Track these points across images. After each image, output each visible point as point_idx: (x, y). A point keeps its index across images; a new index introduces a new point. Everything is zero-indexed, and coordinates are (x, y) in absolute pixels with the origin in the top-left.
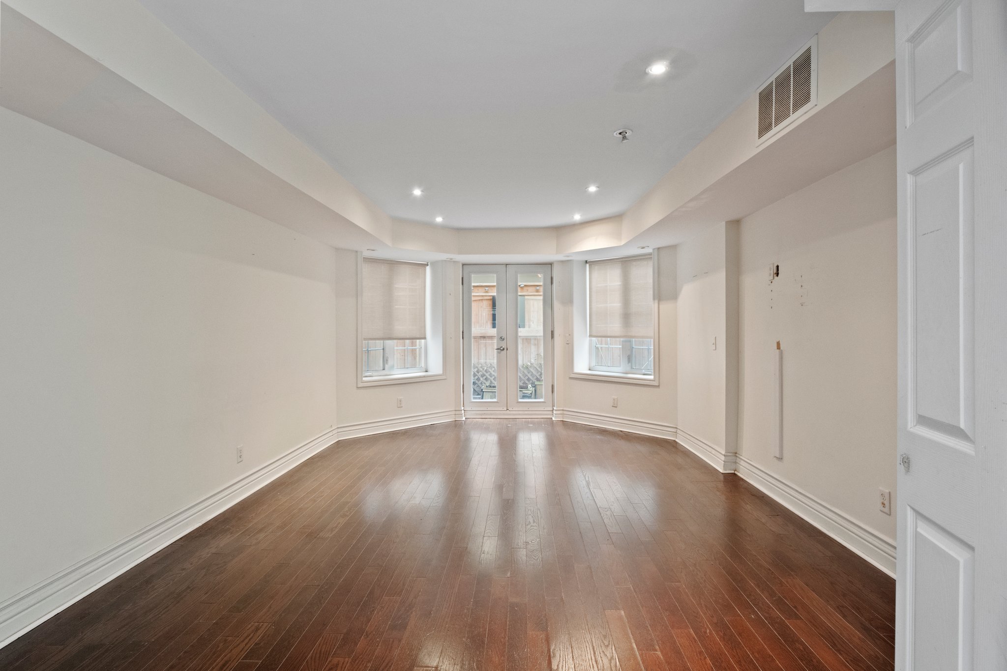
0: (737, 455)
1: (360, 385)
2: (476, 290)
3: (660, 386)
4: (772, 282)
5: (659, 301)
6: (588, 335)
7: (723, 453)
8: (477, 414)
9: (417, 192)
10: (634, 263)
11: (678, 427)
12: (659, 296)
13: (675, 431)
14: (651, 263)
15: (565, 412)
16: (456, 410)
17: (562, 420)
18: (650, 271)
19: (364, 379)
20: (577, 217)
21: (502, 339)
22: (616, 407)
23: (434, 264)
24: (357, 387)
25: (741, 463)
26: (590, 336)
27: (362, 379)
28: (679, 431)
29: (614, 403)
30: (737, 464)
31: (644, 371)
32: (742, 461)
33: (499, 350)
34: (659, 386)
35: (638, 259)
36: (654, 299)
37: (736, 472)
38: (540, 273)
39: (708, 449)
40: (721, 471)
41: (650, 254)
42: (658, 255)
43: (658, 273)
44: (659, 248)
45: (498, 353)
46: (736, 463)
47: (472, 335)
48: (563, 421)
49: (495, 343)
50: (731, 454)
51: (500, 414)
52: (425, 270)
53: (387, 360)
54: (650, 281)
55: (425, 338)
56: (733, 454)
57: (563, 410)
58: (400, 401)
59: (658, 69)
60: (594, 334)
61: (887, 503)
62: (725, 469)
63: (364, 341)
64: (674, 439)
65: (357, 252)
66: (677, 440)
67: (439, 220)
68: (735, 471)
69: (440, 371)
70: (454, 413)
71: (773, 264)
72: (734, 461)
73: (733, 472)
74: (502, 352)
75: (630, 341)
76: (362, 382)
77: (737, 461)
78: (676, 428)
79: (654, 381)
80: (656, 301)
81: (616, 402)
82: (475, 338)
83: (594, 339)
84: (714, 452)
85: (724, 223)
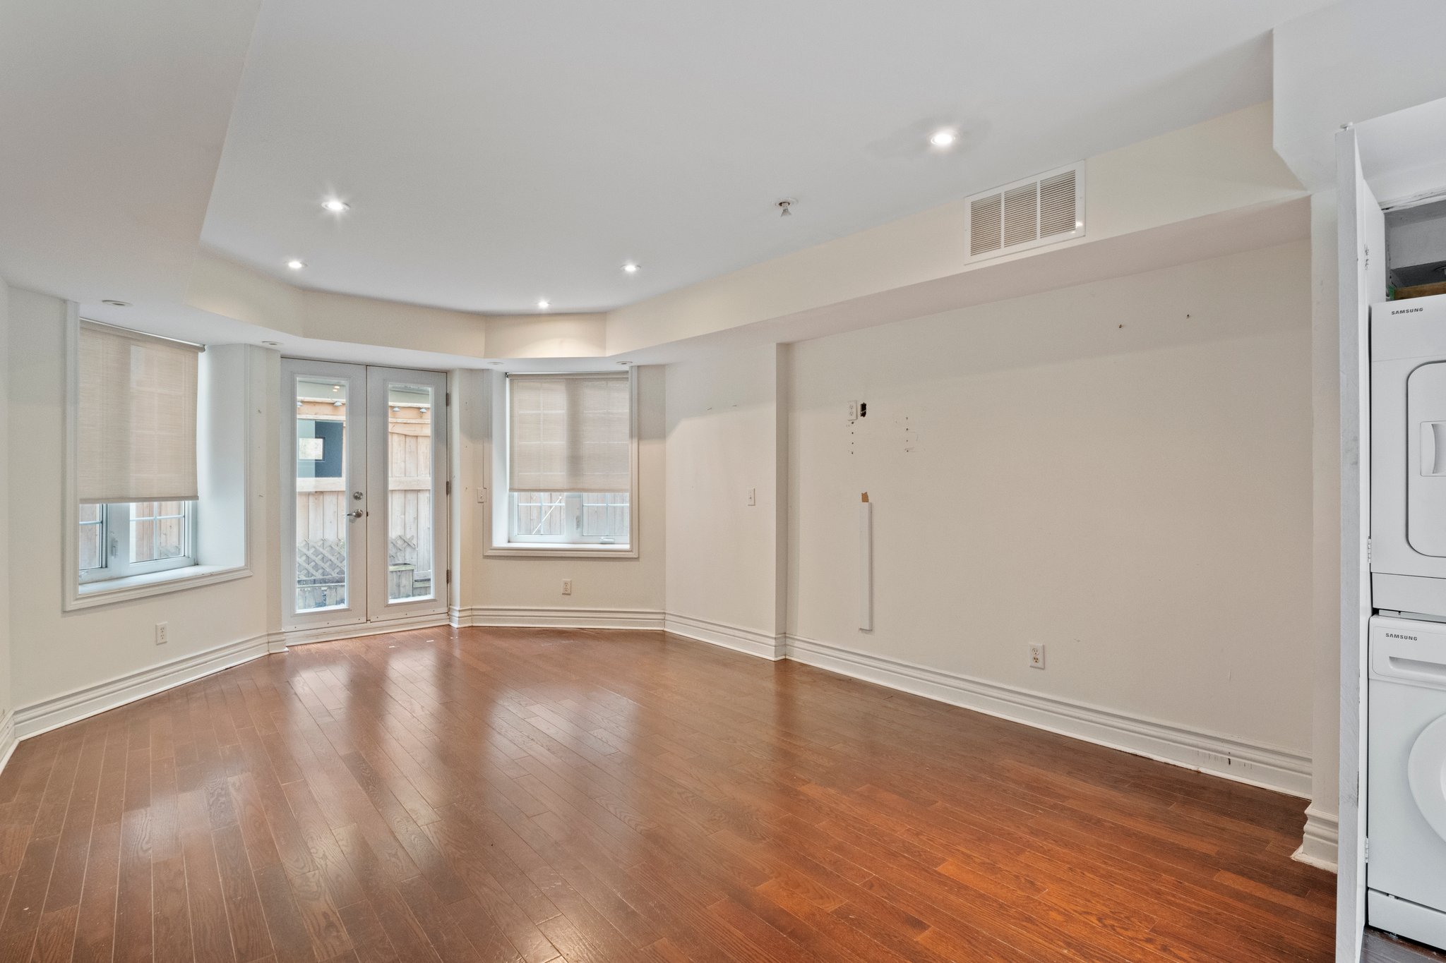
0: (787, 635)
1: (73, 604)
2: (306, 408)
3: (640, 560)
4: (853, 423)
5: (640, 438)
6: (508, 488)
7: (774, 636)
8: (308, 637)
9: (335, 206)
10: (590, 384)
11: (666, 612)
12: (639, 432)
13: (663, 618)
14: (626, 385)
15: (476, 613)
16: (268, 635)
17: (470, 625)
18: (626, 396)
19: (83, 590)
20: (543, 305)
21: (357, 497)
22: (569, 594)
23: (220, 351)
24: (64, 612)
25: (795, 645)
26: (512, 489)
27: (76, 590)
28: (668, 617)
29: (566, 589)
30: (788, 647)
31: (604, 539)
32: (797, 642)
33: (352, 517)
34: (637, 559)
35: (595, 378)
36: (631, 436)
37: (787, 657)
38: (428, 384)
39: (737, 635)
40: (773, 660)
41: (627, 372)
42: (638, 374)
43: (638, 402)
44: (639, 367)
45: (351, 521)
46: (785, 645)
47: (297, 491)
48: (472, 626)
49: (343, 505)
50: (780, 636)
51: (355, 630)
52: (197, 360)
53: (113, 547)
54: (626, 410)
55: (195, 497)
56: (784, 636)
57: (472, 609)
58: (163, 629)
59: (943, 139)
60: (516, 486)
61: (1040, 657)
62: (776, 657)
63: (80, 505)
64: (662, 629)
65: (65, 301)
66: (666, 630)
67: (295, 265)
68: (785, 655)
69: (240, 563)
70: (265, 640)
71: (856, 402)
72: (783, 643)
73: (783, 657)
74: (358, 519)
75: (580, 497)
76: (77, 599)
77: (787, 643)
78: (665, 613)
79: (631, 551)
80: (635, 441)
81: (569, 587)
82: (301, 494)
83: (516, 494)
84: (750, 636)
85: (774, 346)
